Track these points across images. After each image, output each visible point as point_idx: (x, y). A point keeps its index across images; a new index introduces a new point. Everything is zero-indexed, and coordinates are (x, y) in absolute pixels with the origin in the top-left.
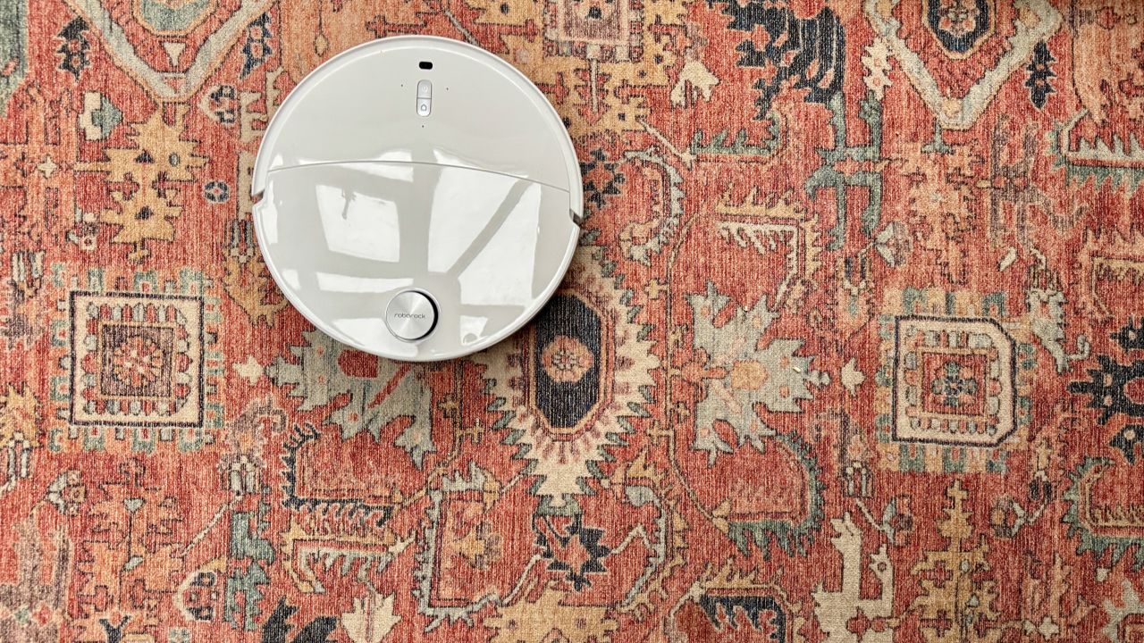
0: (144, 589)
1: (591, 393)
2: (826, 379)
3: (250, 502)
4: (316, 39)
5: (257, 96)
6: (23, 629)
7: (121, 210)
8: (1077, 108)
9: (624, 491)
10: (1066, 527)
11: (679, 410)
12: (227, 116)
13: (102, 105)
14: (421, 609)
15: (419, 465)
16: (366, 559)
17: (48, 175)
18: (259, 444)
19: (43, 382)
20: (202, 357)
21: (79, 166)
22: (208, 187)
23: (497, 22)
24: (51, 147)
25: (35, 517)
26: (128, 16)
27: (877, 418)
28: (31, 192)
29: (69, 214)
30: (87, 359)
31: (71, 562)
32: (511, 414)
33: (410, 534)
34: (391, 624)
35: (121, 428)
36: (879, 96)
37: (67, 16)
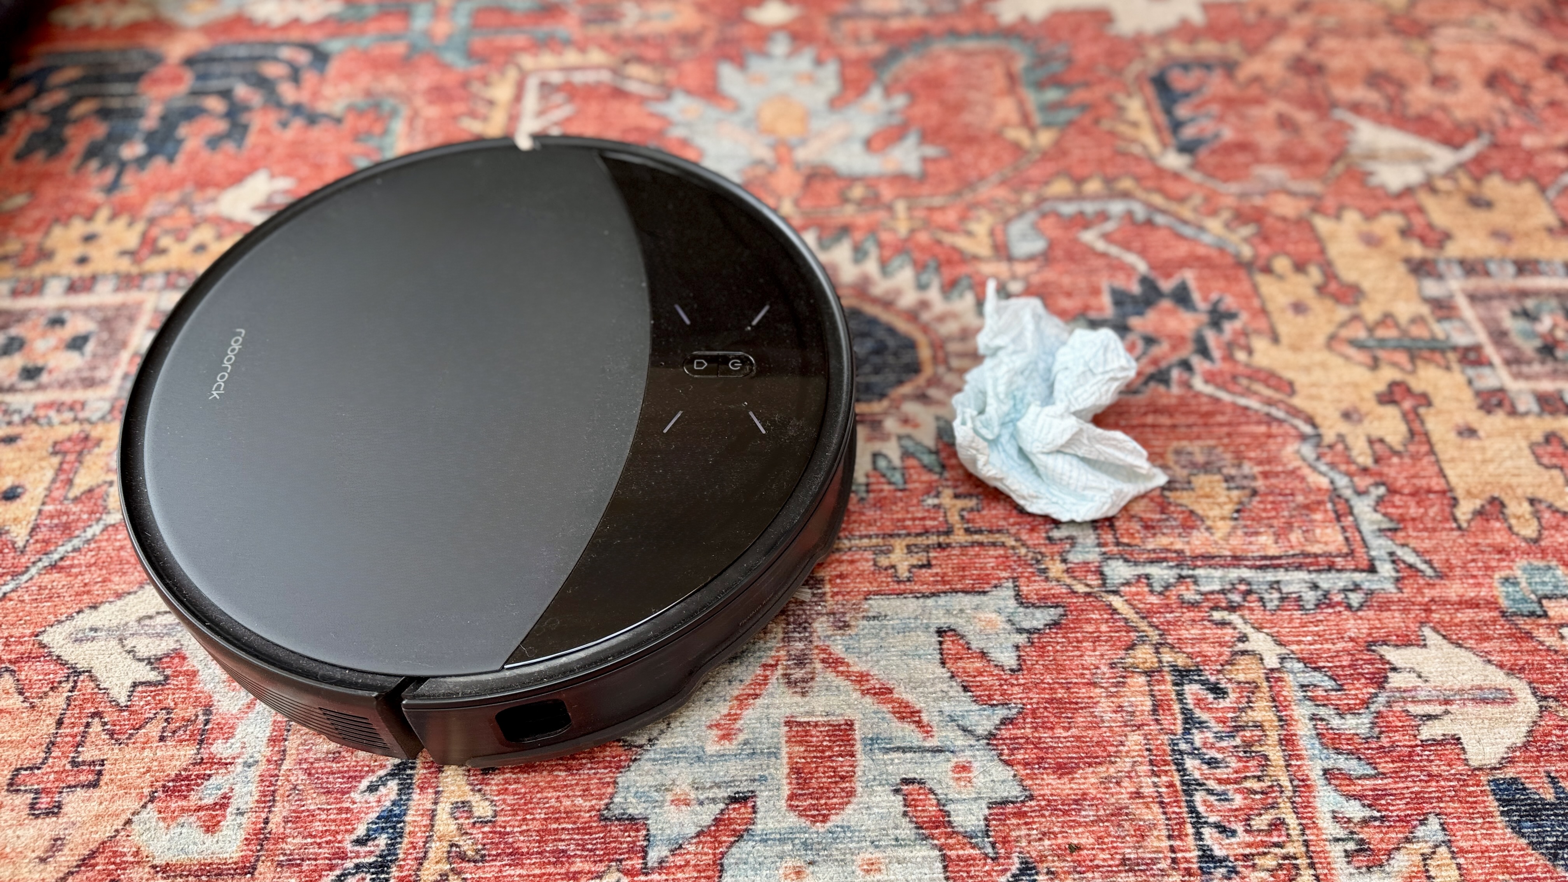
15: (1053, 614)
16: (1315, 718)
32: (908, 443)
34: (1448, 647)
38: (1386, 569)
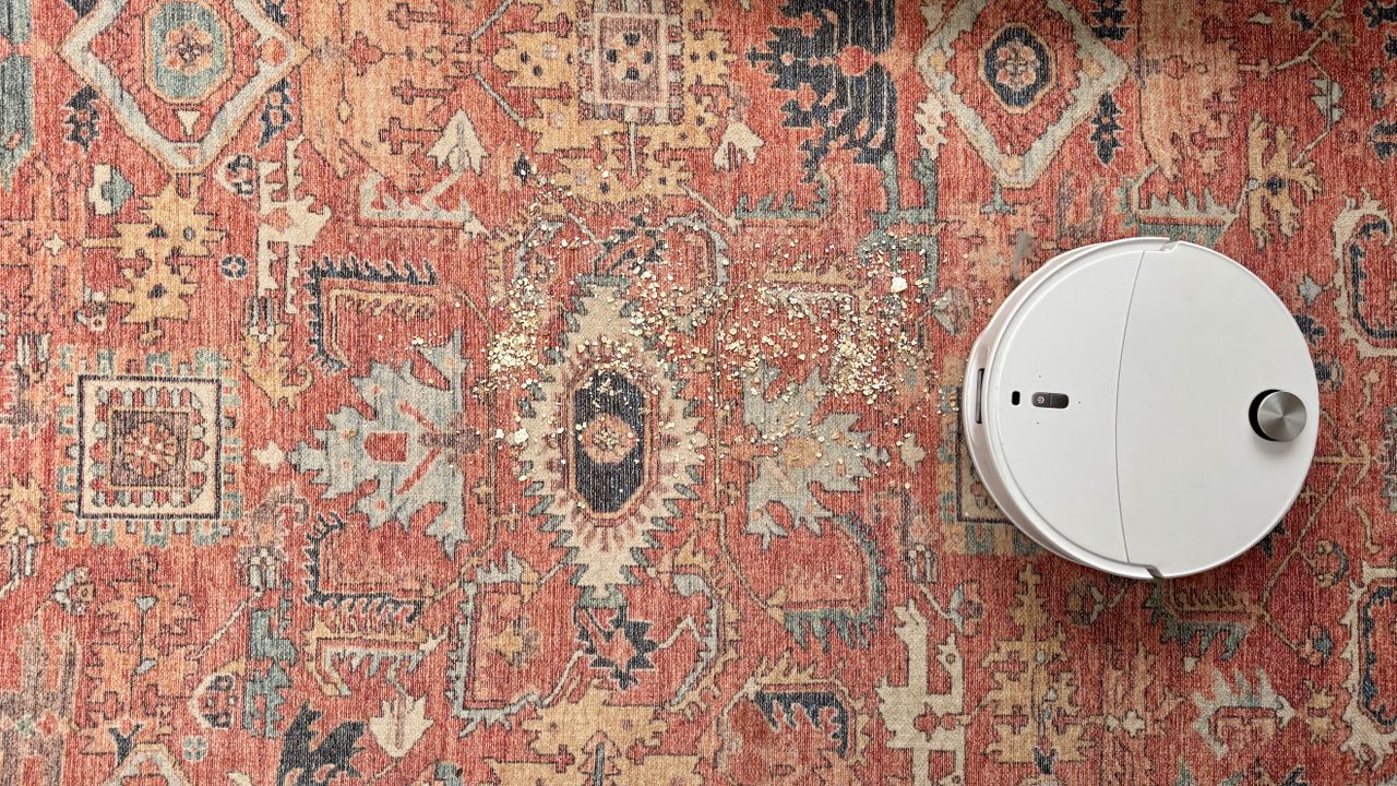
0: (157, 694)
1: (635, 475)
2: (884, 456)
3: (270, 600)
4: (339, 104)
5: (277, 165)
6: (26, 740)
7: (133, 288)
8: (1147, 163)
9: (672, 578)
10: (1149, 613)
11: (730, 491)
12: (245, 187)
13: (112, 178)
14: (454, 712)
15: (452, 555)
16: (395, 658)
17: (54, 253)
18: (280, 535)
19: (49, 472)
20: (218, 444)
21: (88, 243)
22: (224, 263)
23: (530, 85)
24: (58, 223)
25: (40, 618)
26: (141, 84)
27: (941, 497)
28: (38, 271)
29: (78, 294)
30: (96, 447)
31: (78, 667)
32: (550, 499)
33: (442, 630)
34: (423, 728)
35: (133, 521)
36: (934, 155)
37: (76, 85)
38: (464, 714)
